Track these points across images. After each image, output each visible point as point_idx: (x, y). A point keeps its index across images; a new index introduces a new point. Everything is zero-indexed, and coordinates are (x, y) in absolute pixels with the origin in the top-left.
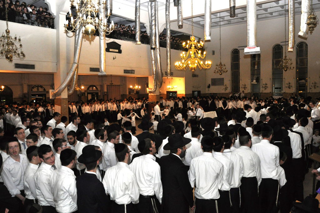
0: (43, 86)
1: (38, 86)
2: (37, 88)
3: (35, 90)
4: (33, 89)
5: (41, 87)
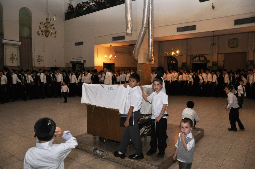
0: (204, 55)
1: (199, 56)
2: (198, 57)
3: (197, 59)
4: (194, 59)
5: (202, 56)
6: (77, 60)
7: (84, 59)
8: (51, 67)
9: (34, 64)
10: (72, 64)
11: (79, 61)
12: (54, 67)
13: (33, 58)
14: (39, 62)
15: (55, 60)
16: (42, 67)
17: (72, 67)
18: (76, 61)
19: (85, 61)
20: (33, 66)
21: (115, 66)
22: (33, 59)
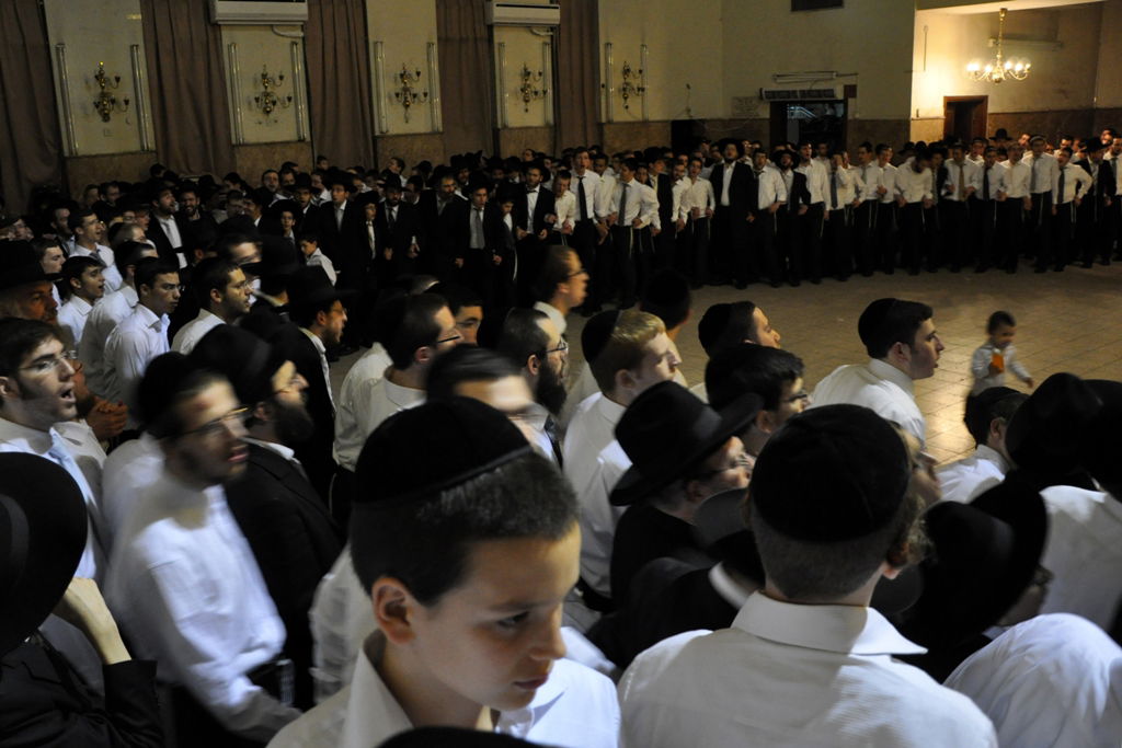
6: (806, 87)
7: (850, 81)
8: (672, 119)
9: (607, 112)
10: (771, 103)
11: (819, 91)
12: (684, 117)
13: (603, 81)
14: (626, 98)
15: (688, 87)
16: (639, 122)
17: (772, 120)
18: (803, 92)
19: (851, 91)
20: (604, 120)
21: (991, 109)
22: (603, 86)
